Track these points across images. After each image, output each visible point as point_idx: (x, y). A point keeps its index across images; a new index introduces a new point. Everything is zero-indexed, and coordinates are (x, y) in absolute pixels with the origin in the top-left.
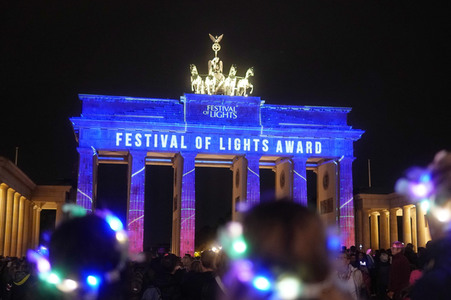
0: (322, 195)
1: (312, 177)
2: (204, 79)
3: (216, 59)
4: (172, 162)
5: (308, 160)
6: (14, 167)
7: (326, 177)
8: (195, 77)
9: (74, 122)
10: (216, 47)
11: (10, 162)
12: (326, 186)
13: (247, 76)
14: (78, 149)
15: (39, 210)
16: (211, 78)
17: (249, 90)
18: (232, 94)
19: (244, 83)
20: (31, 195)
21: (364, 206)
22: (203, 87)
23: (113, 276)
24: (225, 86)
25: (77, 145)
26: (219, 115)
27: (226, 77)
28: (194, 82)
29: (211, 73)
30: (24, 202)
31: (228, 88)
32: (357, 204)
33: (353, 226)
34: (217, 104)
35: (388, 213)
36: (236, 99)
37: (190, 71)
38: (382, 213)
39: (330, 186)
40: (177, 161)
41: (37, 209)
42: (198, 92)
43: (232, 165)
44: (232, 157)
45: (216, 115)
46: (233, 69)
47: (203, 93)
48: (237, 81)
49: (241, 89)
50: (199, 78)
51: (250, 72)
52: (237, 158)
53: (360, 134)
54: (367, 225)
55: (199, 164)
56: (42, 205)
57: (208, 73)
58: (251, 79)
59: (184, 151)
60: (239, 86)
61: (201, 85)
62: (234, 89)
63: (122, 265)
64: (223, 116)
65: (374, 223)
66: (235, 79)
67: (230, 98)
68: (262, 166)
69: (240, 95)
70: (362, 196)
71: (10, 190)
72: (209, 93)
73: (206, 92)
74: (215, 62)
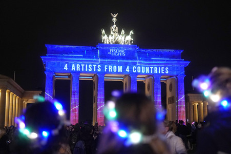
0: (169, 95)
1: (163, 85)
2: (108, 36)
3: (115, 26)
4: (93, 78)
5: (162, 77)
6: (13, 82)
7: (171, 85)
8: (104, 35)
9: (43, 58)
10: (114, 20)
11: (11, 79)
12: (171, 90)
13: (130, 34)
14: (45, 73)
15: (26, 103)
16: (112, 35)
17: (131, 41)
18: (123, 44)
19: (129, 38)
20: (22, 96)
21: (190, 100)
22: (108, 40)
23: (55, 132)
24: (119, 40)
25: (45, 70)
26: (116, 54)
27: (120, 35)
28: (103, 38)
29: (112, 33)
30: (19, 99)
31: (121, 40)
32: (187, 99)
33: (184, 110)
34: (116, 49)
35: (202, 104)
36: (125, 46)
37: (101, 32)
38: (199, 103)
39: (173, 90)
40: (95, 78)
41: (25, 103)
42: (105, 43)
43: (123, 80)
44: (123, 76)
45: (115, 54)
46: (123, 31)
47: (108, 43)
48: (125, 37)
49: (127, 41)
50: (106, 35)
51: (132, 32)
52: (125, 76)
53: (188, 63)
54: (192, 110)
55: (106, 79)
56: (27, 101)
57: (110, 33)
58: (132, 36)
59: (99, 73)
60: (126, 39)
61: (107, 39)
62: (123, 41)
63: (60, 127)
64: (118, 55)
65: (195, 108)
66: (124, 36)
67: (121, 46)
68: (138, 80)
69: (127, 44)
70: (189, 95)
71: (11, 93)
72: (111, 43)
73: (110, 43)
74: (114, 27)
